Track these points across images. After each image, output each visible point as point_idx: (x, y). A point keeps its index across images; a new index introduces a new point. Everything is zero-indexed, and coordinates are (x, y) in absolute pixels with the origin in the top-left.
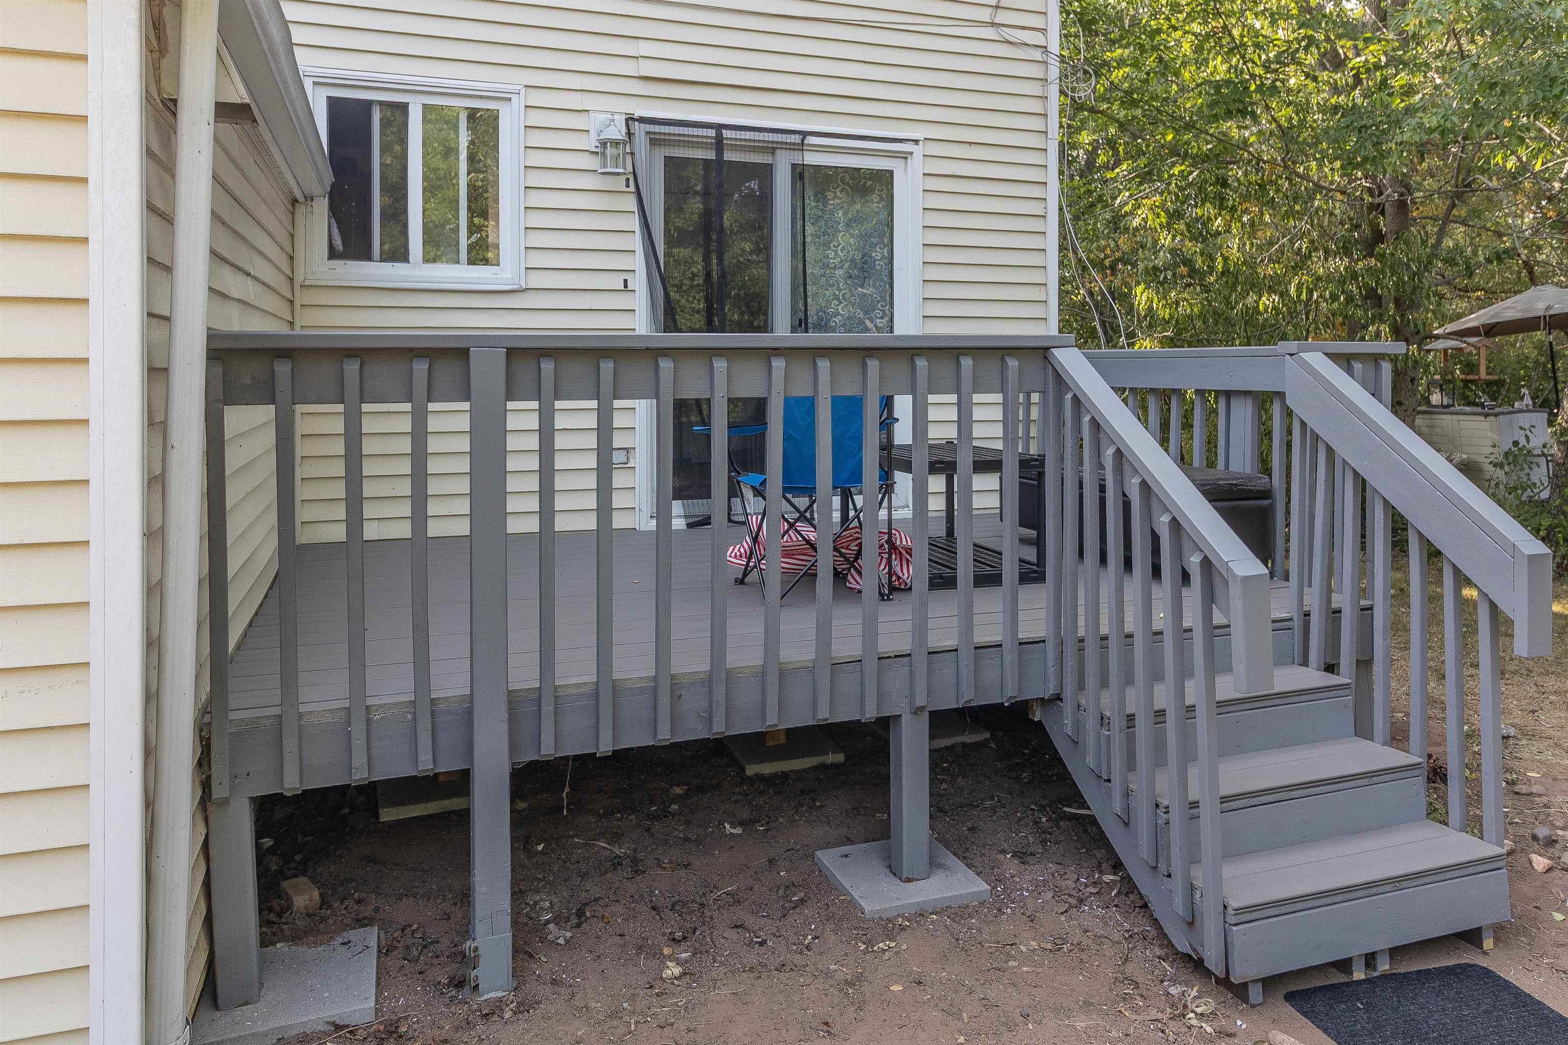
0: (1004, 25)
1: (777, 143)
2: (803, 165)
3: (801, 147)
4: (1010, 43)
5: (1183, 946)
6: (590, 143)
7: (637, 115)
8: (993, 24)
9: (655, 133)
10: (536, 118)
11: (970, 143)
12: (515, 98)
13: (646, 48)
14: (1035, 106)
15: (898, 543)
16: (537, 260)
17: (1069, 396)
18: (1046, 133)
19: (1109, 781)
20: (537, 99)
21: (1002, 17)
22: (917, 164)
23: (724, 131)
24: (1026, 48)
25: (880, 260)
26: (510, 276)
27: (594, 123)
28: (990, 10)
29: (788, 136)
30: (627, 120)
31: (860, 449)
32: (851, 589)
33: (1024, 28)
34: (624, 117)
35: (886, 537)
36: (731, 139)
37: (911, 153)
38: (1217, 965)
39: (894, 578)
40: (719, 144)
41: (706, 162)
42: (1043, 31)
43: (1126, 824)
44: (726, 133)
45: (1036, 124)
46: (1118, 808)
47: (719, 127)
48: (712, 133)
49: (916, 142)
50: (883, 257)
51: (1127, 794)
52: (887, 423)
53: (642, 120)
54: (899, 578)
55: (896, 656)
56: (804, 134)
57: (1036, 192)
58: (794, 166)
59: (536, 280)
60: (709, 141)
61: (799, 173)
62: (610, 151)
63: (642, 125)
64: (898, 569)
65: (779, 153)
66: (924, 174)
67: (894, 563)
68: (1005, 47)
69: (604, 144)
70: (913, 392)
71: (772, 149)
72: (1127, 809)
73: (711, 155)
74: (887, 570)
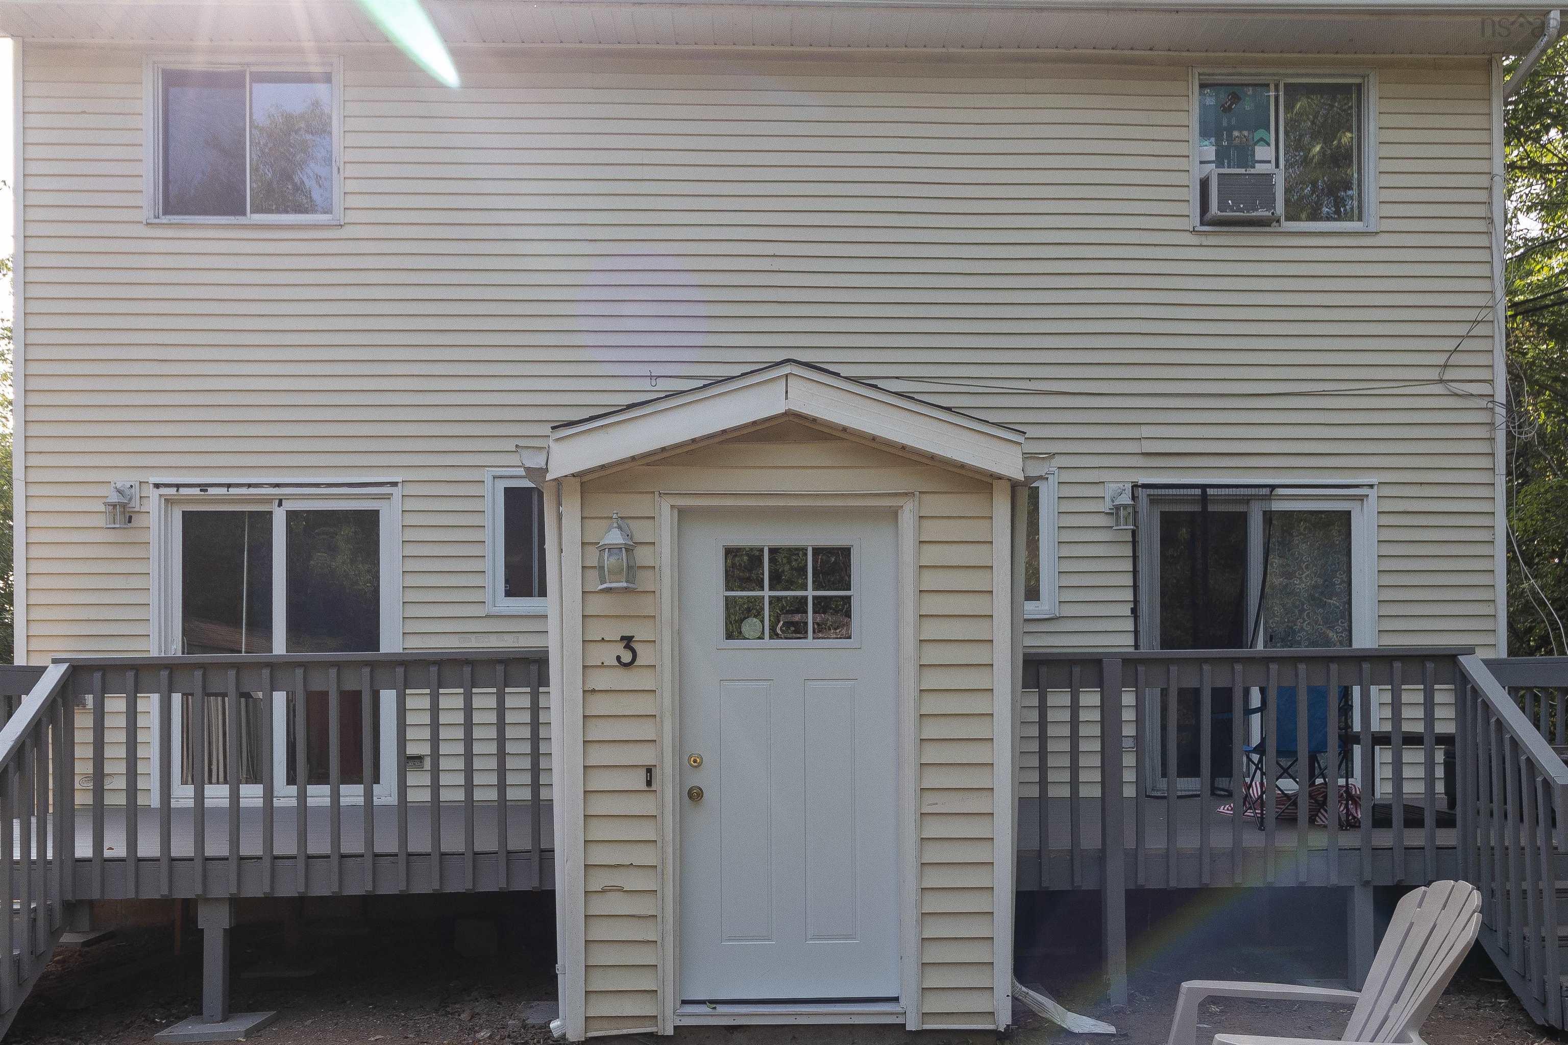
0: (1452, 381)
1: (1251, 495)
2: (1271, 511)
3: (1269, 498)
4: (1456, 395)
5: (1540, 1022)
6: (1106, 506)
7: (1140, 482)
8: (1441, 381)
9: (1154, 495)
10: (1067, 491)
11: (1421, 484)
12: (1050, 477)
13: (1146, 432)
14: (1484, 448)
15: (1354, 793)
16: (1068, 596)
17: (1469, 686)
18: (1493, 469)
19: (1496, 931)
20: (1066, 476)
21: (1449, 375)
22: (1372, 504)
23: (1208, 490)
24: (1472, 398)
25: (1340, 584)
26: (1047, 608)
27: (1109, 491)
28: (1438, 370)
29: (1261, 489)
30: (1132, 487)
31: (1326, 726)
32: (1319, 825)
33: (1471, 381)
34: (1130, 485)
35: (1344, 789)
36: (1214, 495)
37: (1368, 496)
38: (1556, 1021)
39: (1350, 818)
40: (1204, 498)
41: (1193, 514)
42: (1491, 382)
43: (1508, 955)
44: (1210, 491)
45: (1485, 462)
46: (1501, 944)
47: (1204, 487)
48: (1198, 492)
49: (1371, 486)
50: (1343, 582)
51: (1507, 935)
52: (1346, 709)
53: (1145, 486)
54: (1354, 817)
55: (1350, 849)
56: (1273, 487)
57: (1486, 521)
58: (1265, 513)
59: (1068, 611)
60: (1197, 498)
61: (1269, 517)
62: (1122, 513)
63: (1144, 490)
64: (1354, 811)
65: (1252, 503)
66: (1379, 513)
67: (1351, 807)
68: (1451, 399)
69: (1117, 508)
70: (1361, 684)
71: (1247, 500)
72: (1508, 944)
73: (1197, 508)
74: (1345, 811)
